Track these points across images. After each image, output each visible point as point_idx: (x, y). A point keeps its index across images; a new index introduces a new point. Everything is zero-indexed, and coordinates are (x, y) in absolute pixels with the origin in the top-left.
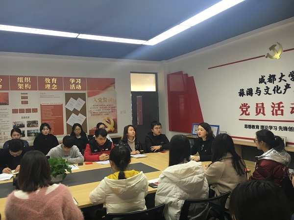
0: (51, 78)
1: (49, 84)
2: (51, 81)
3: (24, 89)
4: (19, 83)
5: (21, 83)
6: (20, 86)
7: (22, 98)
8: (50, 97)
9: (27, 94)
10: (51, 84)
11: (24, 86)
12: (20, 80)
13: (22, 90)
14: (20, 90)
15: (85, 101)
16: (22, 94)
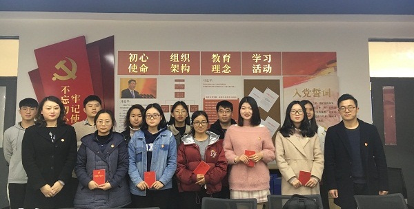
0: (221, 54)
1: (217, 63)
2: (221, 59)
3: (180, 73)
4: (173, 62)
5: (176, 63)
7: (177, 87)
8: (218, 86)
9: (184, 81)
10: (222, 64)
11: (180, 68)
12: (174, 57)
13: (176, 74)
14: (173, 74)
15: (279, 94)
16: (176, 81)
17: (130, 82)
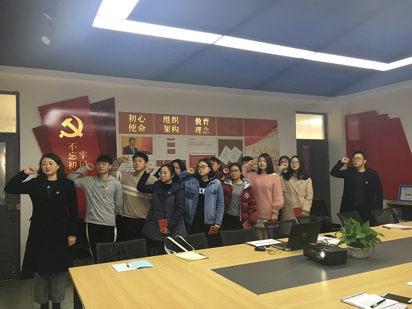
0: (202, 118)
1: (199, 126)
2: (202, 122)
3: (171, 133)
4: (165, 124)
5: (167, 125)
6: (167, 129)
7: (169, 145)
8: (200, 144)
9: (174, 139)
10: (203, 126)
11: (171, 129)
12: (166, 119)
13: (168, 133)
14: (166, 133)
15: (242, 151)
16: (168, 139)
17: (130, 140)
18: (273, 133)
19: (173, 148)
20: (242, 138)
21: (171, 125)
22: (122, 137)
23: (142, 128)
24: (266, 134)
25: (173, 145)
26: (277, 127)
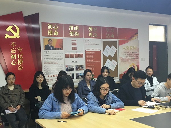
0: (93, 27)
2: (93, 30)
3: (74, 37)
4: (70, 30)
5: (72, 31)
6: (71, 34)
7: (73, 44)
8: (92, 44)
9: (76, 41)
11: (74, 34)
12: (71, 28)
13: (72, 37)
14: (71, 37)
15: (117, 48)
17: (49, 41)
18: (136, 37)
19: (75, 46)
20: (117, 40)
21: (74, 31)
22: (44, 39)
23: (56, 33)
24: (131, 38)
25: (75, 44)
26: (137, 33)
